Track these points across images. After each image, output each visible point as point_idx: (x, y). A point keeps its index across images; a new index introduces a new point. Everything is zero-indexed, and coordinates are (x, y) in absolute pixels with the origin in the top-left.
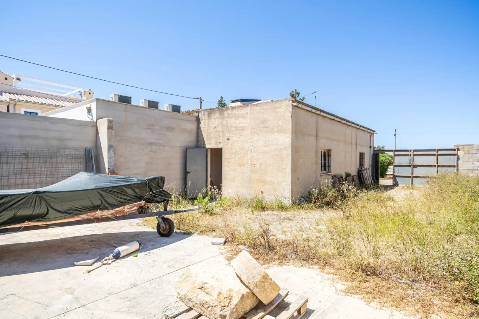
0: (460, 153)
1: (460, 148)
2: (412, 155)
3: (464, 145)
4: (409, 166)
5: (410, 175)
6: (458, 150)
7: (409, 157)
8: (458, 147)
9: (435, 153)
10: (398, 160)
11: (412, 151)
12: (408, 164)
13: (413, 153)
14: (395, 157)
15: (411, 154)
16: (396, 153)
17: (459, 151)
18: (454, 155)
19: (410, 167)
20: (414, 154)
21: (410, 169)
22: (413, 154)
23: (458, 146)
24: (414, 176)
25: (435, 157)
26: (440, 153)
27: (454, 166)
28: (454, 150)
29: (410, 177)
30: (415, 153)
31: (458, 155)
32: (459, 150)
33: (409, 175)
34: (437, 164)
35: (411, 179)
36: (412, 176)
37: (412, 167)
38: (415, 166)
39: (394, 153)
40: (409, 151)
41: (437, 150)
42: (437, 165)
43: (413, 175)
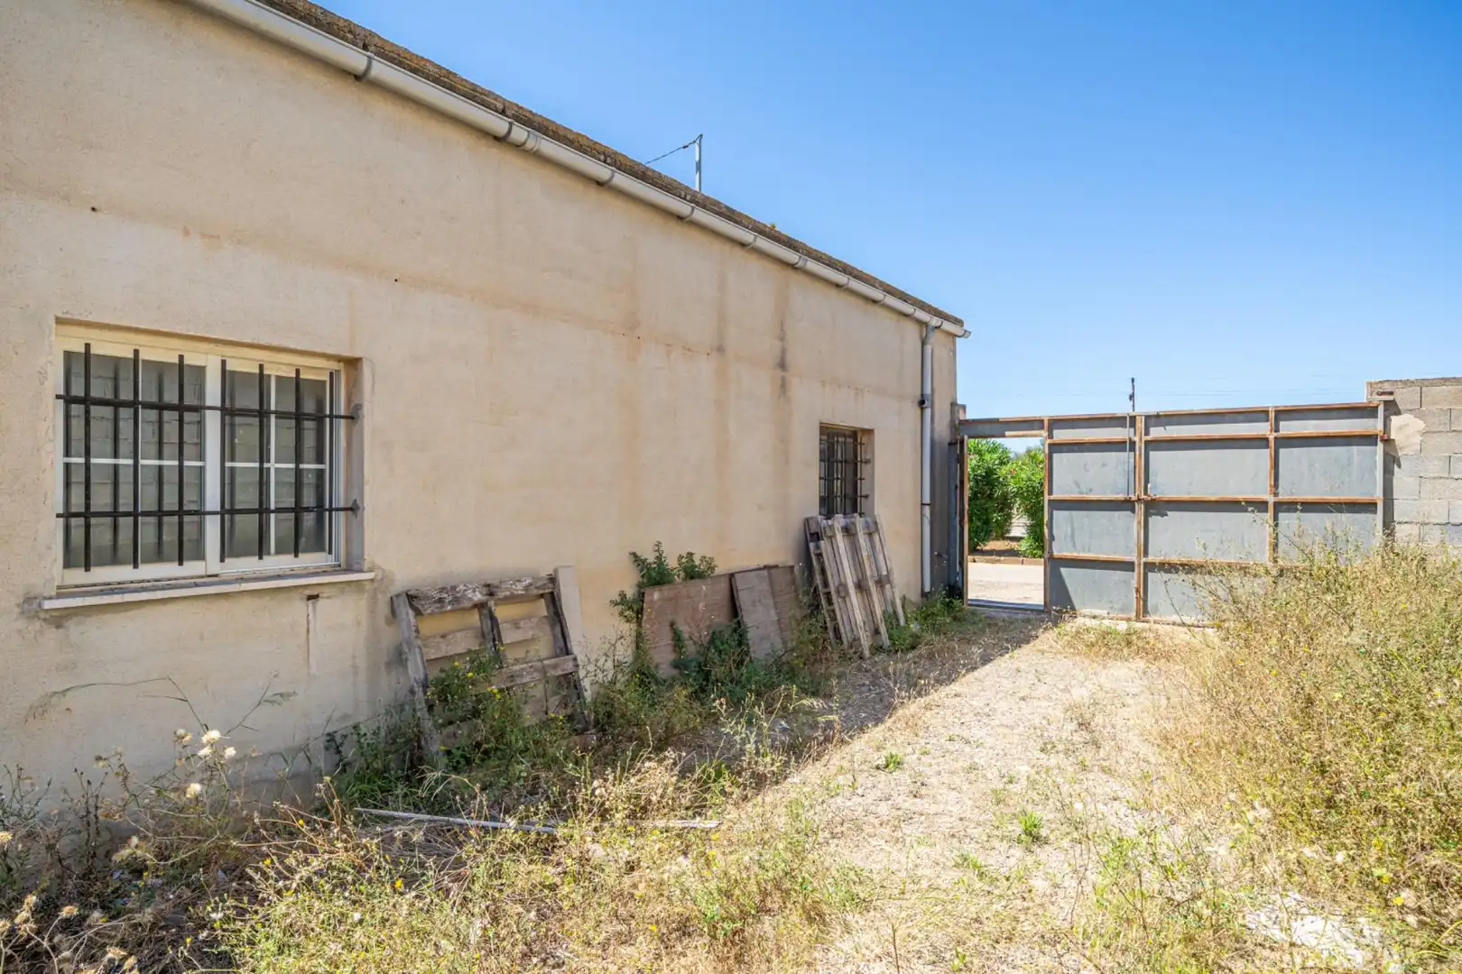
0: (1405, 429)
1: (1402, 397)
2: (1140, 446)
3: (1423, 383)
4: (1127, 505)
5: (1134, 558)
6: (1392, 408)
7: (1124, 456)
8: (1391, 393)
9: (1261, 429)
10: (1071, 476)
11: (1140, 424)
12: (1121, 497)
13: (1147, 433)
14: (1056, 456)
15: (1136, 439)
16: (1062, 435)
17: (1394, 418)
18: (1369, 439)
19: (1133, 511)
20: (1148, 438)
21: (1129, 524)
22: (1145, 438)
23: (1387, 388)
24: (1150, 559)
25: (1265, 455)
26: (1289, 428)
27: (1369, 507)
28: (1367, 411)
29: (1128, 566)
30: (1157, 433)
31: (1388, 441)
32: (1398, 413)
33: (1127, 558)
34: (1276, 495)
35: (1133, 579)
36: (1144, 560)
37: (1140, 508)
38: (1156, 507)
39: (1050, 436)
40: (1124, 426)
41: (1272, 415)
42: (1271, 499)
43: (1146, 553)
